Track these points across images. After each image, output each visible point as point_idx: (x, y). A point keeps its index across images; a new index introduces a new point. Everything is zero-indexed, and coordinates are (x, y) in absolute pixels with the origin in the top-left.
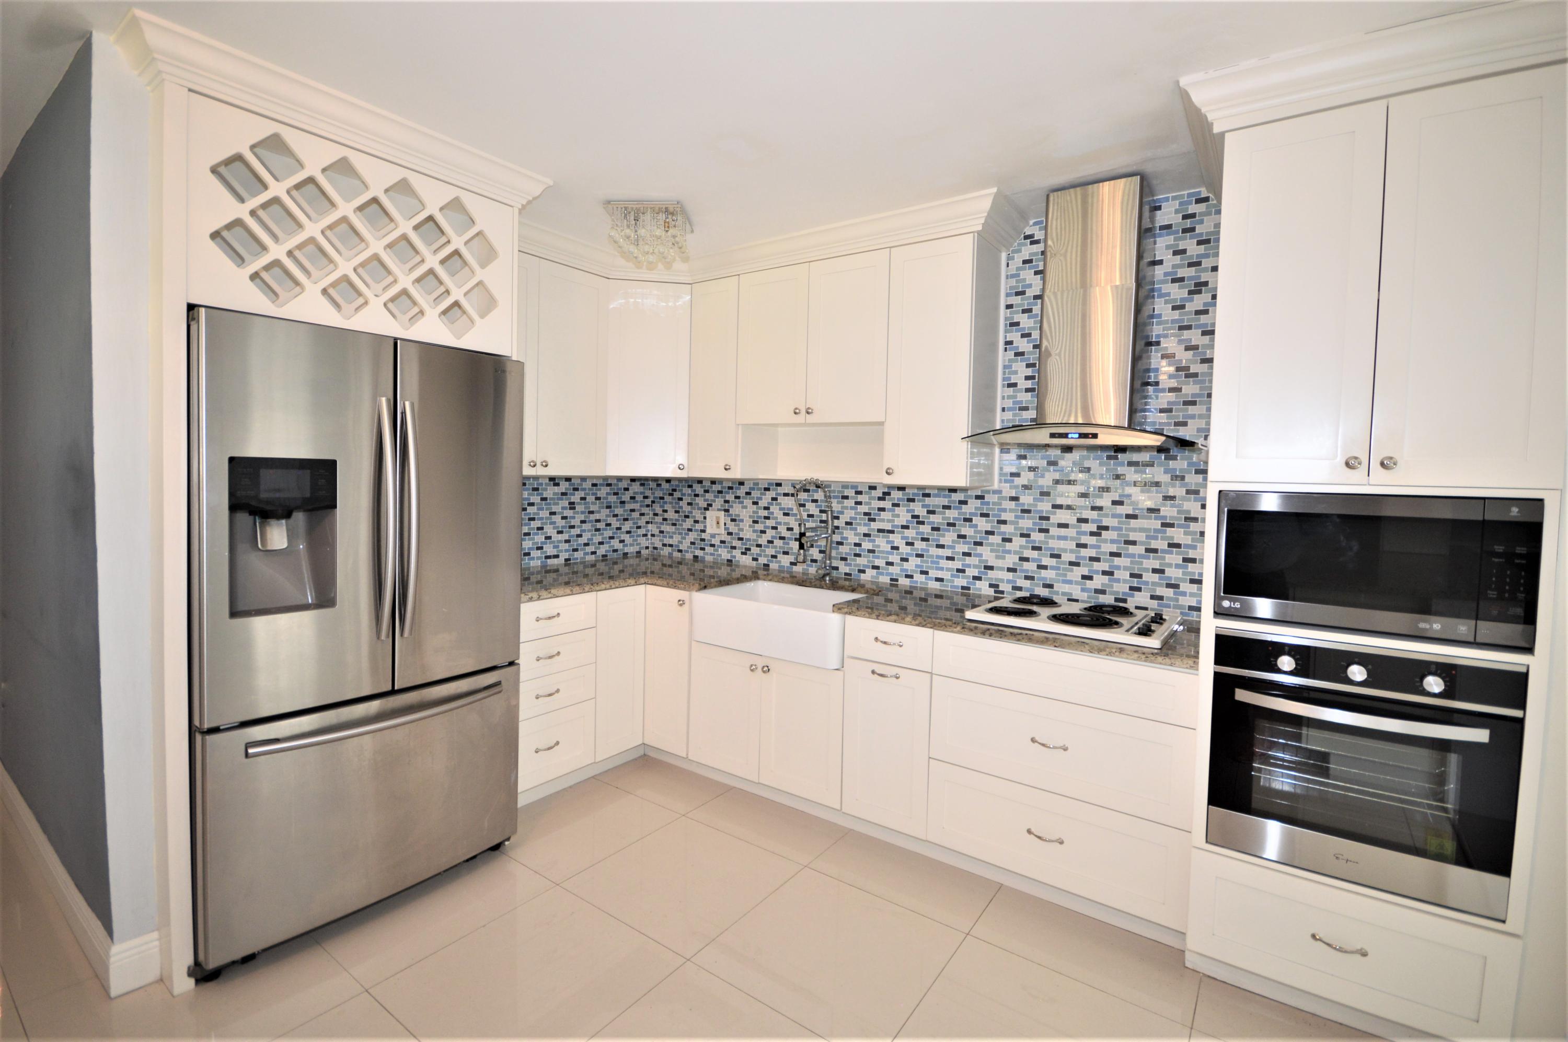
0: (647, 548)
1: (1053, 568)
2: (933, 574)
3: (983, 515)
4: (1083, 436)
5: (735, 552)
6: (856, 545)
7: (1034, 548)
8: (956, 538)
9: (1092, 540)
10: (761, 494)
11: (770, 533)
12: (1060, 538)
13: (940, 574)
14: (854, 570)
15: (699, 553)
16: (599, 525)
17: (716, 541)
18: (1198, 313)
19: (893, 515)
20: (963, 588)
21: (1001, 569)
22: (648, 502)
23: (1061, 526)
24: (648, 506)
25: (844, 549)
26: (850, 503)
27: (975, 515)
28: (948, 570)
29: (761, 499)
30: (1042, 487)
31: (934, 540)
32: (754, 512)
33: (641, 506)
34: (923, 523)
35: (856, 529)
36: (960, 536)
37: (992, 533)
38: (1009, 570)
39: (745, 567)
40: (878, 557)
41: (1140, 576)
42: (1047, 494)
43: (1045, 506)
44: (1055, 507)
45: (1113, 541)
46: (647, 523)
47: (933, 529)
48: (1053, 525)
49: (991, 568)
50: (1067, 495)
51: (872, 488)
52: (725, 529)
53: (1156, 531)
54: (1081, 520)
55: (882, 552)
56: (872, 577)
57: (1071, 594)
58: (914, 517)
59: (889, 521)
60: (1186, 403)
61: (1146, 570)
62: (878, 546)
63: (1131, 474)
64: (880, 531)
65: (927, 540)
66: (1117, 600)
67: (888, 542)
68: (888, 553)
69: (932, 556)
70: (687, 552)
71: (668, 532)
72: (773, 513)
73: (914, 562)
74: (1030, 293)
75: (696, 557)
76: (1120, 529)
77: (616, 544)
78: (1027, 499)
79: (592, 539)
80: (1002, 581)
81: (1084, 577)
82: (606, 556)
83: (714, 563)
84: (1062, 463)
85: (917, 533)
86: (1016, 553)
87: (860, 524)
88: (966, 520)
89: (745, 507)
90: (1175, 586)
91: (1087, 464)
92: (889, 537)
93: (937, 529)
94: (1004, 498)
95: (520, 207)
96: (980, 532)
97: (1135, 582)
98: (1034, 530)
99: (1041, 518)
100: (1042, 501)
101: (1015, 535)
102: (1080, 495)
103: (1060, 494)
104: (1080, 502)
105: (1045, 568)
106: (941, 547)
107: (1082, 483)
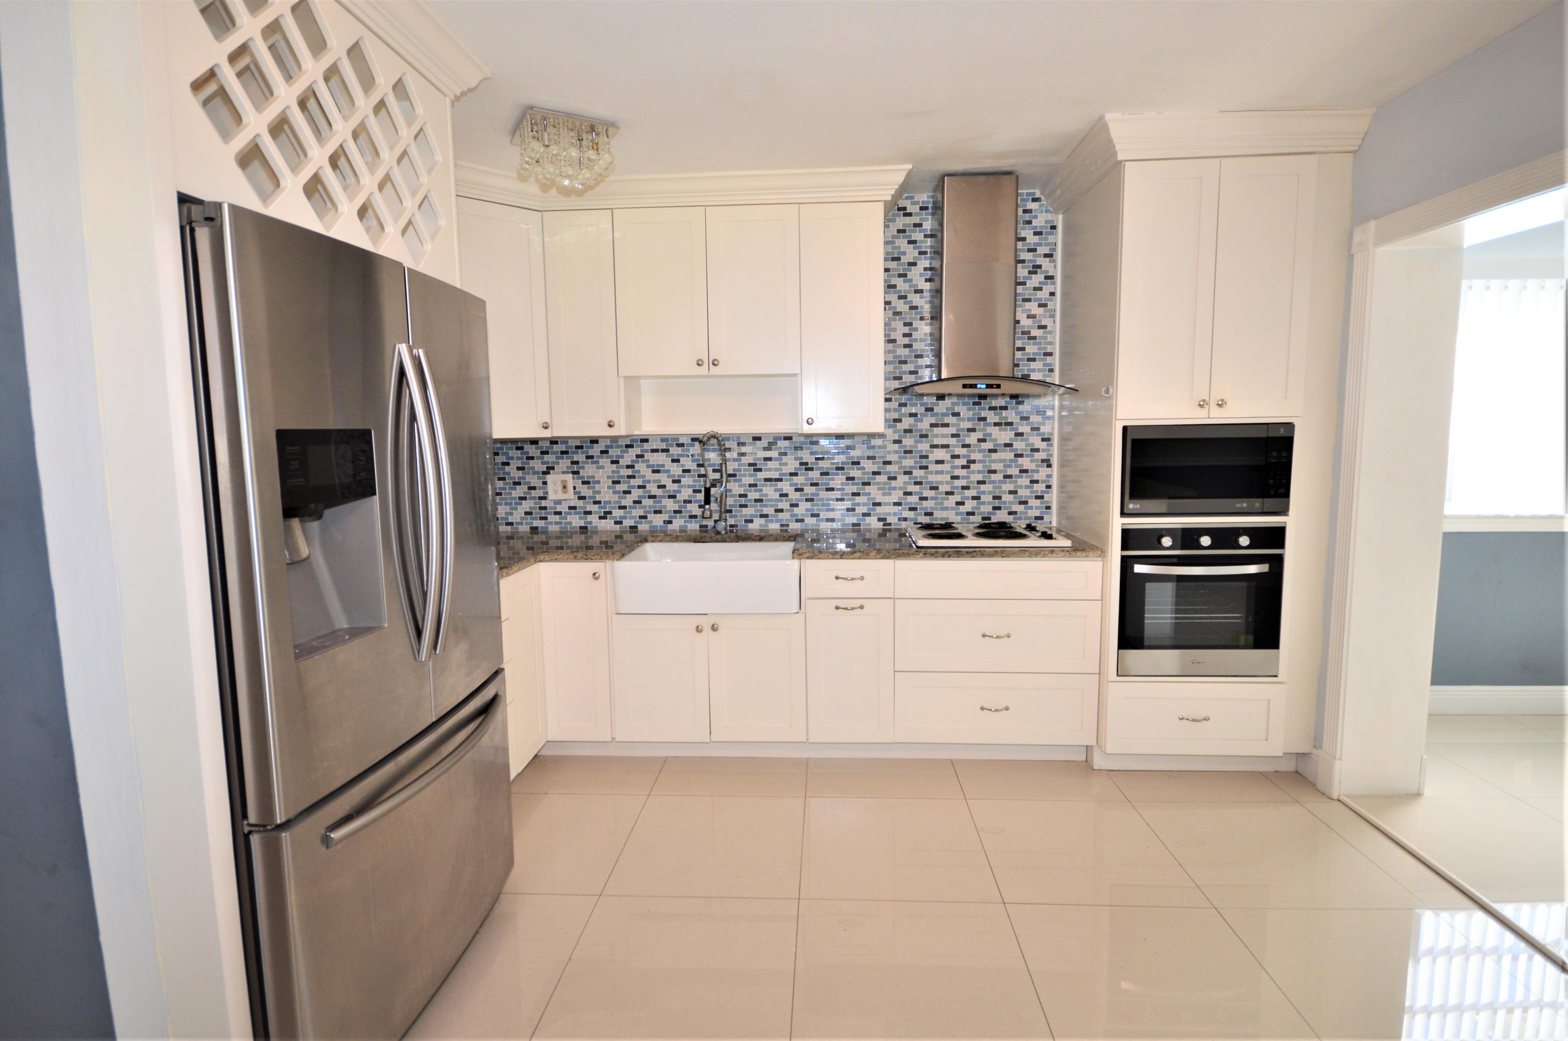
1: (932, 498)
2: (823, 515)
3: (869, 457)
4: (989, 386)
5: (589, 518)
6: (741, 496)
7: (916, 483)
8: (844, 481)
9: (963, 473)
10: (622, 451)
11: (636, 494)
12: (938, 473)
13: (831, 515)
14: (740, 521)
15: (536, 523)
17: (563, 508)
18: (1035, 289)
19: (780, 464)
20: (854, 525)
21: (887, 504)
23: (938, 462)
26: (732, 454)
27: (863, 457)
28: (839, 509)
29: (622, 456)
30: (921, 430)
31: (823, 484)
32: (613, 472)
34: (812, 469)
35: (741, 480)
36: (848, 479)
37: (879, 473)
38: (895, 504)
39: (606, 531)
40: (766, 506)
41: (999, 498)
42: (926, 436)
43: (924, 447)
44: (933, 446)
45: (979, 472)
47: (822, 474)
48: (931, 462)
49: (879, 504)
50: (941, 436)
51: (757, 438)
52: (575, 493)
53: (1011, 461)
54: (954, 457)
55: (771, 500)
56: (761, 525)
58: (801, 464)
59: (776, 470)
60: (1029, 360)
61: (1004, 492)
62: (766, 495)
63: (992, 417)
64: (766, 480)
65: (816, 484)
66: (983, 519)
67: (776, 490)
68: (776, 500)
69: (822, 500)
70: (521, 524)
72: (639, 471)
73: (804, 507)
74: (905, 259)
75: (534, 530)
76: (984, 462)
78: (908, 442)
80: (889, 514)
81: (958, 503)
83: (561, 532)
85: (806, 479)
86: (900, 488)
87: (745, 475)
88: (854, 463)
89: (603, 467)
90: (1025, 503)
91: (956, 409)
92: (777, 485)
93: (827, 474)
94: (889, 441)
95: (453, 98)
96: (868, 473)
97: (997, 503)
98: (915, 468)
99: (922, 457)
100: (922, 442)
101: (900, 473)
102: (953, 436)
103: (937, 436)
104: (953, 441)
105: (926, 499)
106: (828, 490)
107: (954, 425)
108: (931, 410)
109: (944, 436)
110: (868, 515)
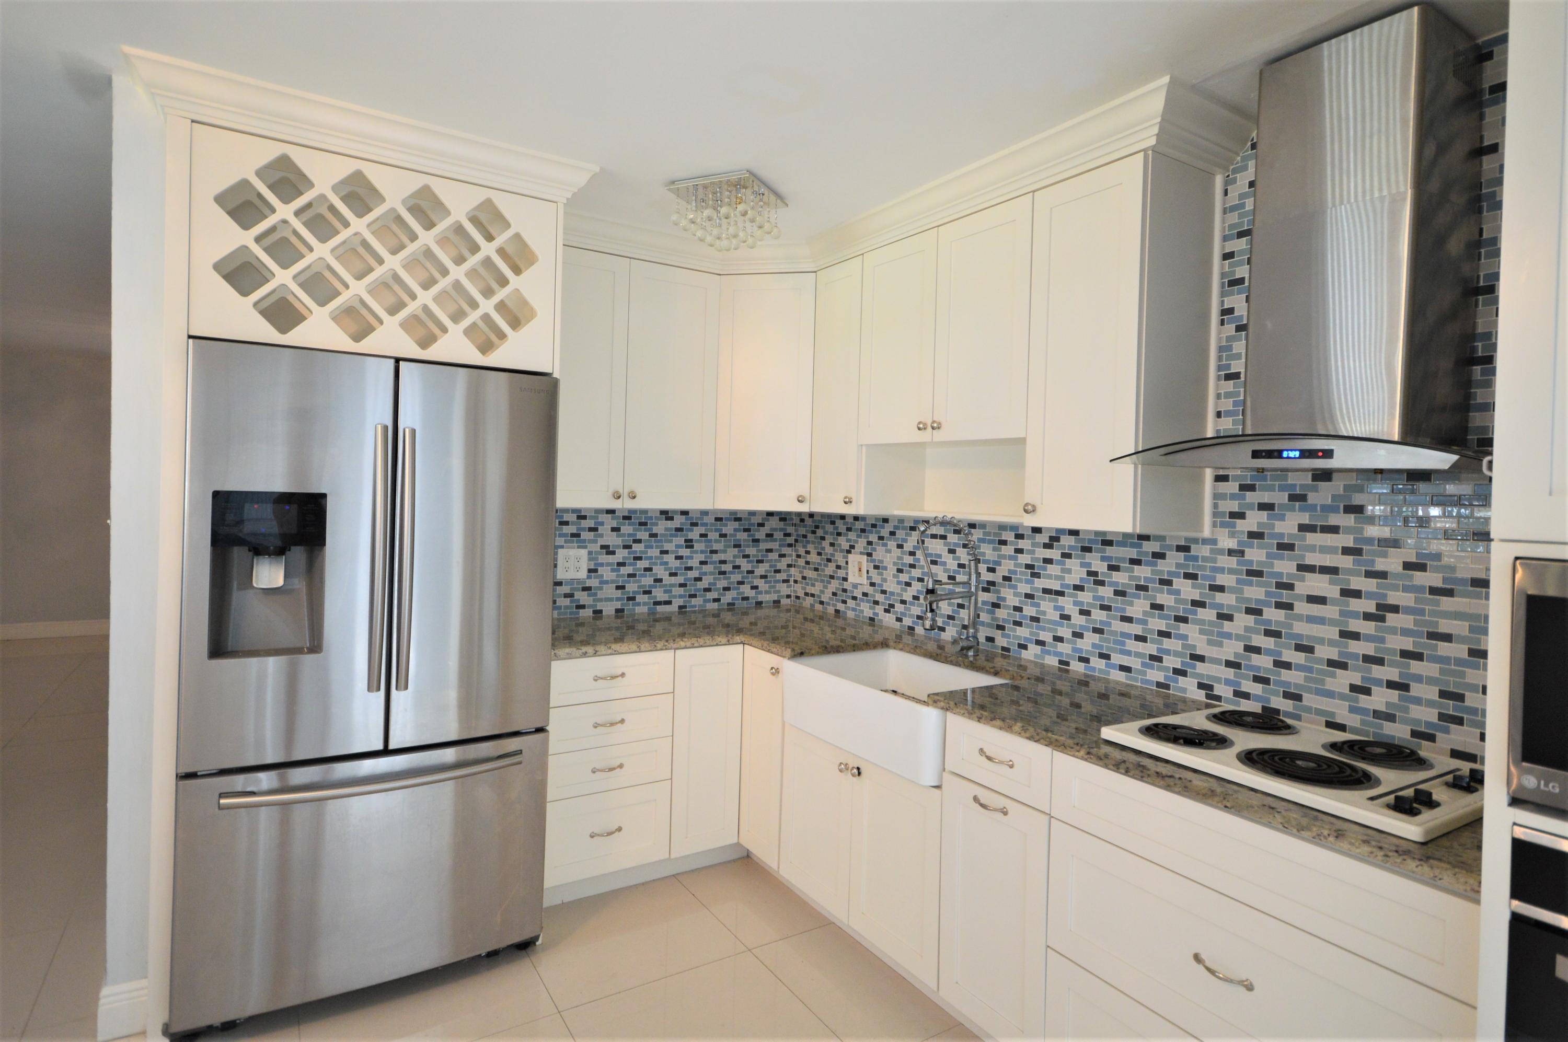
0: (789, 596)
1: (1300, 668)
2: (1117, 659)
3: (1188, 576)
4: (1307, 454)
5: (877, 609)
6: (1018, 609)
7: (1268, 633)
8: (1148, 608)
9: (1368, 628)
10: (907, 535)
11: (915, 588)
12: (1311, 619)
13: (1126, 661)
14: (1013, 644)
15: (841, 607)
16: (724, 567)
17: (858, 593)
19: (1063, 571)
20: (1159, 685)
21: (1217, 661)
22: (790, 540)
23: (1312, 599)
24: (790, 545)
25: (1001, 614)
26: (1008, 550)
27: (1177, 575)
28: (1138, 655)
29: (906, 541)
30: (1282, 535)
31: (1117, 609)
32: (898, 558)
33: (780, 546)
34: (1102, 583)
35: (1016, 587)
36: (1155, 606)
37: (1201, 604)
38: (1229, 664)
39: (887, 628)
40: (1044, 629)
41: (1460, 698)
42: (1290, 547)
43: (1285, 567)
44: (1303, 568)
45: (1405, 632)
46: (789, 566)
47: (1117, 593)
48: (1299, 597)
49: (1201, 659)
51: (1037, 531)
52: (868, 578)
54: (1348, 593)
55: (1049, 621)
56: (1036, 655)
57: (1333, 714)
58: (1090, 573)
59: (1057, 578)
62: (1044, 613)
64: (1046, 591)
65: (1108, 608)
66: (1415, 734)
67: (1056, 608)
68: (1056, 623)
69: (1115, 633)
70: (828, 604)
71: (810, 579)
72: (919, 560)
73: (1090, 640)
75: (837, 611)
76: (1420, 612)
77: (746, 590)
78: (1256, 555)
79: (715, 584)
80: (1218, 680)
81: (1354, 688)
82: (733, 604)
83: (855, 620)
84: (1312, 498)
85: (1095, 598)
86: (1238, 638)
87: (1020, 581)
88: (1163, 582)
89: (889, 551)
92: (1057, 601)
93: (1122, 594)
94: (1221, 552)
95: (565, 202)
96: (1184, 601)
97: (1450, 707)
98: (1268, 604)
99: (1280, 585)
100: (1281, 558)
101: (1238, 610)
102: (1346, 551)
103: (1312, 548)
104: (1346, 562)
105: (1287, 666)
106: (1127, 619)
107: (1348, 530)
108: (1302, 498)
109: (1324, 550)
110: (1183, 673)
